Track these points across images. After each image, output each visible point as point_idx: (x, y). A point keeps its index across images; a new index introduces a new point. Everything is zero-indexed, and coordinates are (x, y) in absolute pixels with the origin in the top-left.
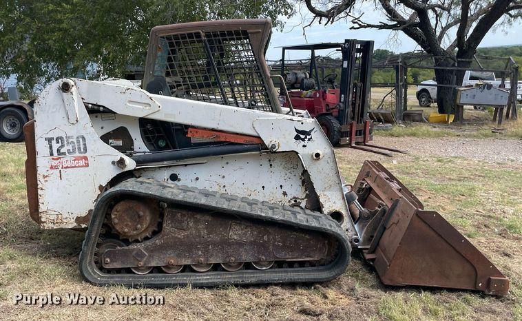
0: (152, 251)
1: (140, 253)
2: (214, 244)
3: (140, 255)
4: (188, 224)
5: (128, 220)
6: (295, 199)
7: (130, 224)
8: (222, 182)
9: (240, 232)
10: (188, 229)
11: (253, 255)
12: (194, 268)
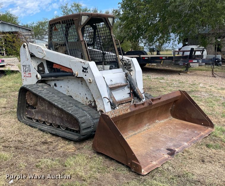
0: (36, 113)
4: (43, 104)
8: (68, 89)
9: (55, 111)
12: (46, 123)
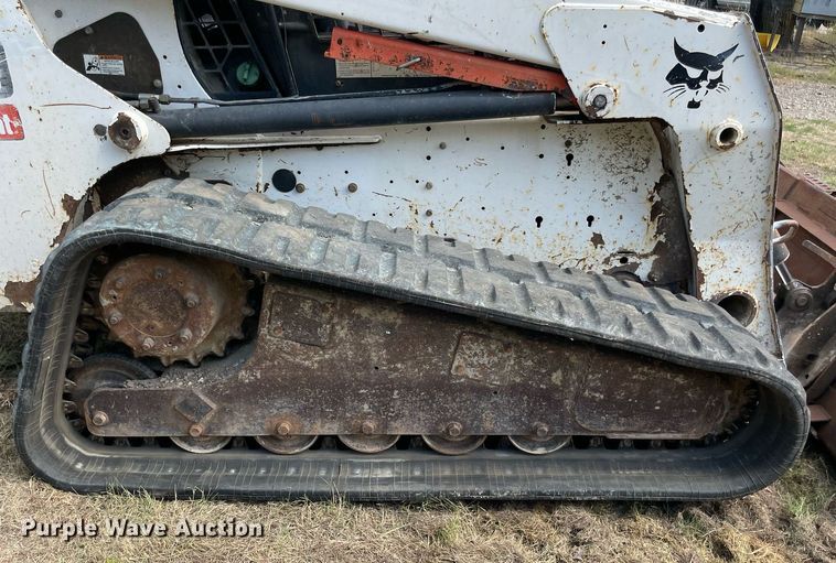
0: (229, 399)
1: (192, 404)
2: (407, 387)
3: (192, 408)
4: (333, 332)
5: (153, 313)
6: (624, 255)
7: (159, 325)
8: (424, 200)
9: (485, 360)
10: (332, 342)
11: (514, 420)
12: (348, 442)
